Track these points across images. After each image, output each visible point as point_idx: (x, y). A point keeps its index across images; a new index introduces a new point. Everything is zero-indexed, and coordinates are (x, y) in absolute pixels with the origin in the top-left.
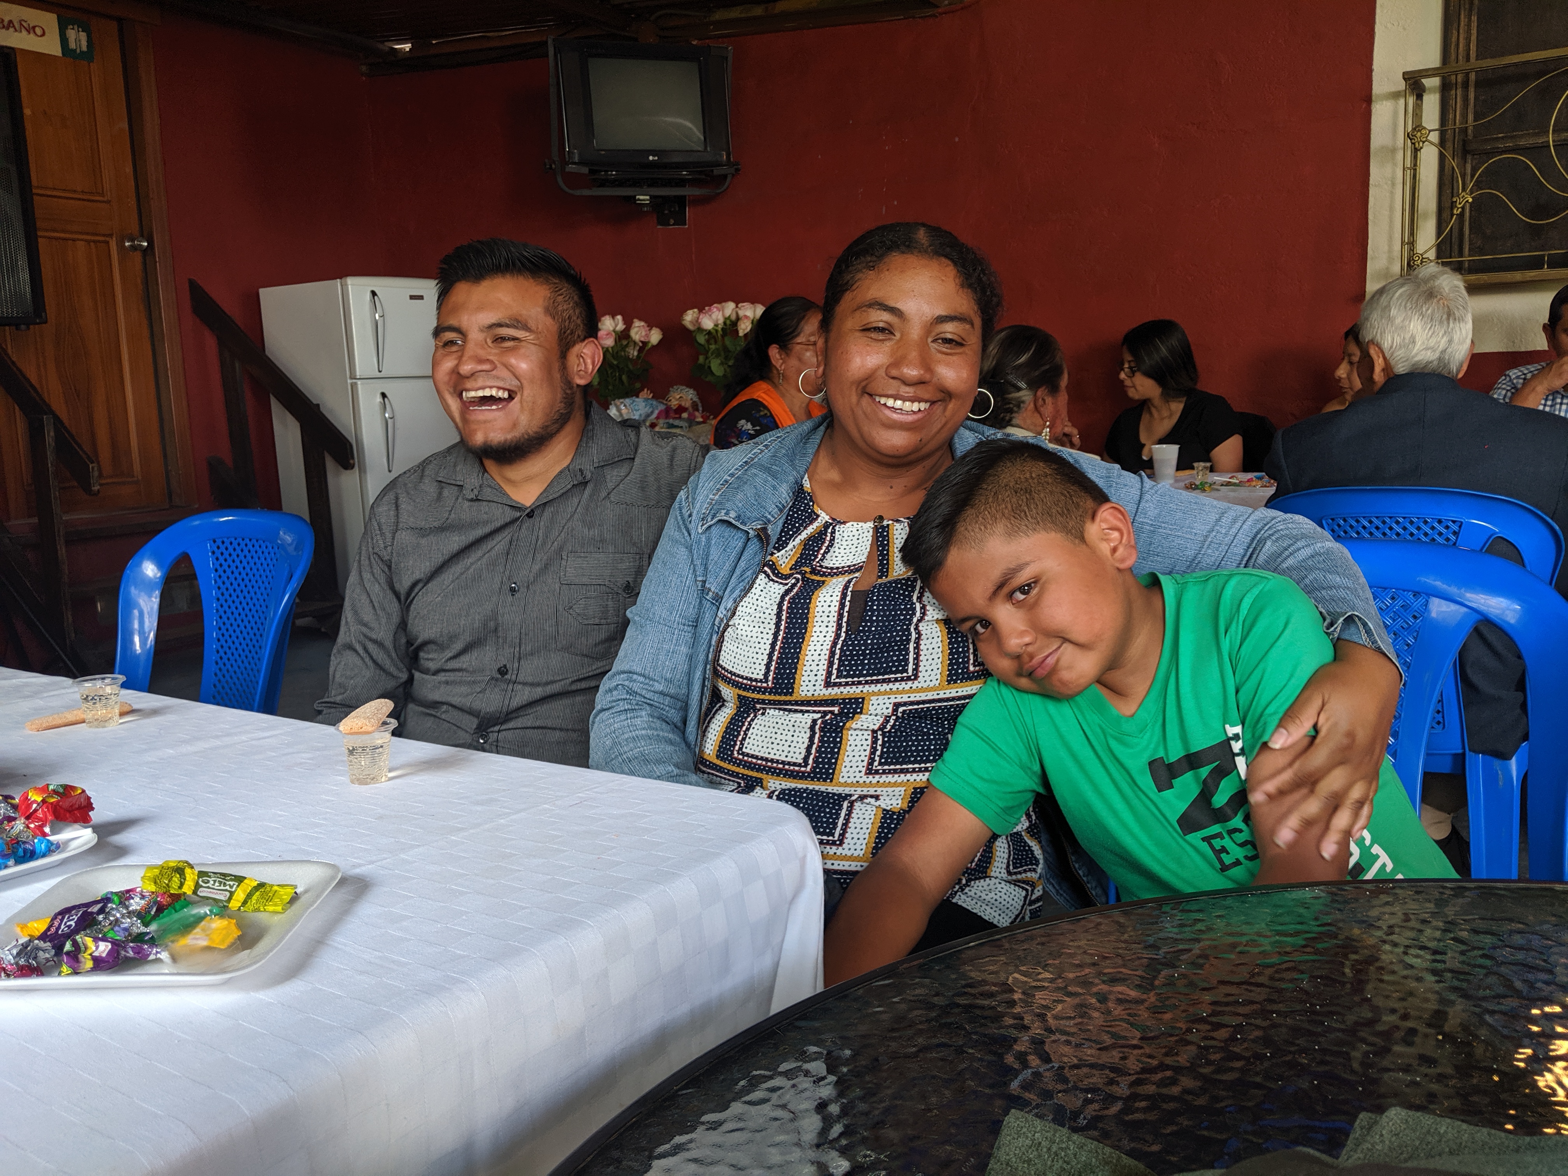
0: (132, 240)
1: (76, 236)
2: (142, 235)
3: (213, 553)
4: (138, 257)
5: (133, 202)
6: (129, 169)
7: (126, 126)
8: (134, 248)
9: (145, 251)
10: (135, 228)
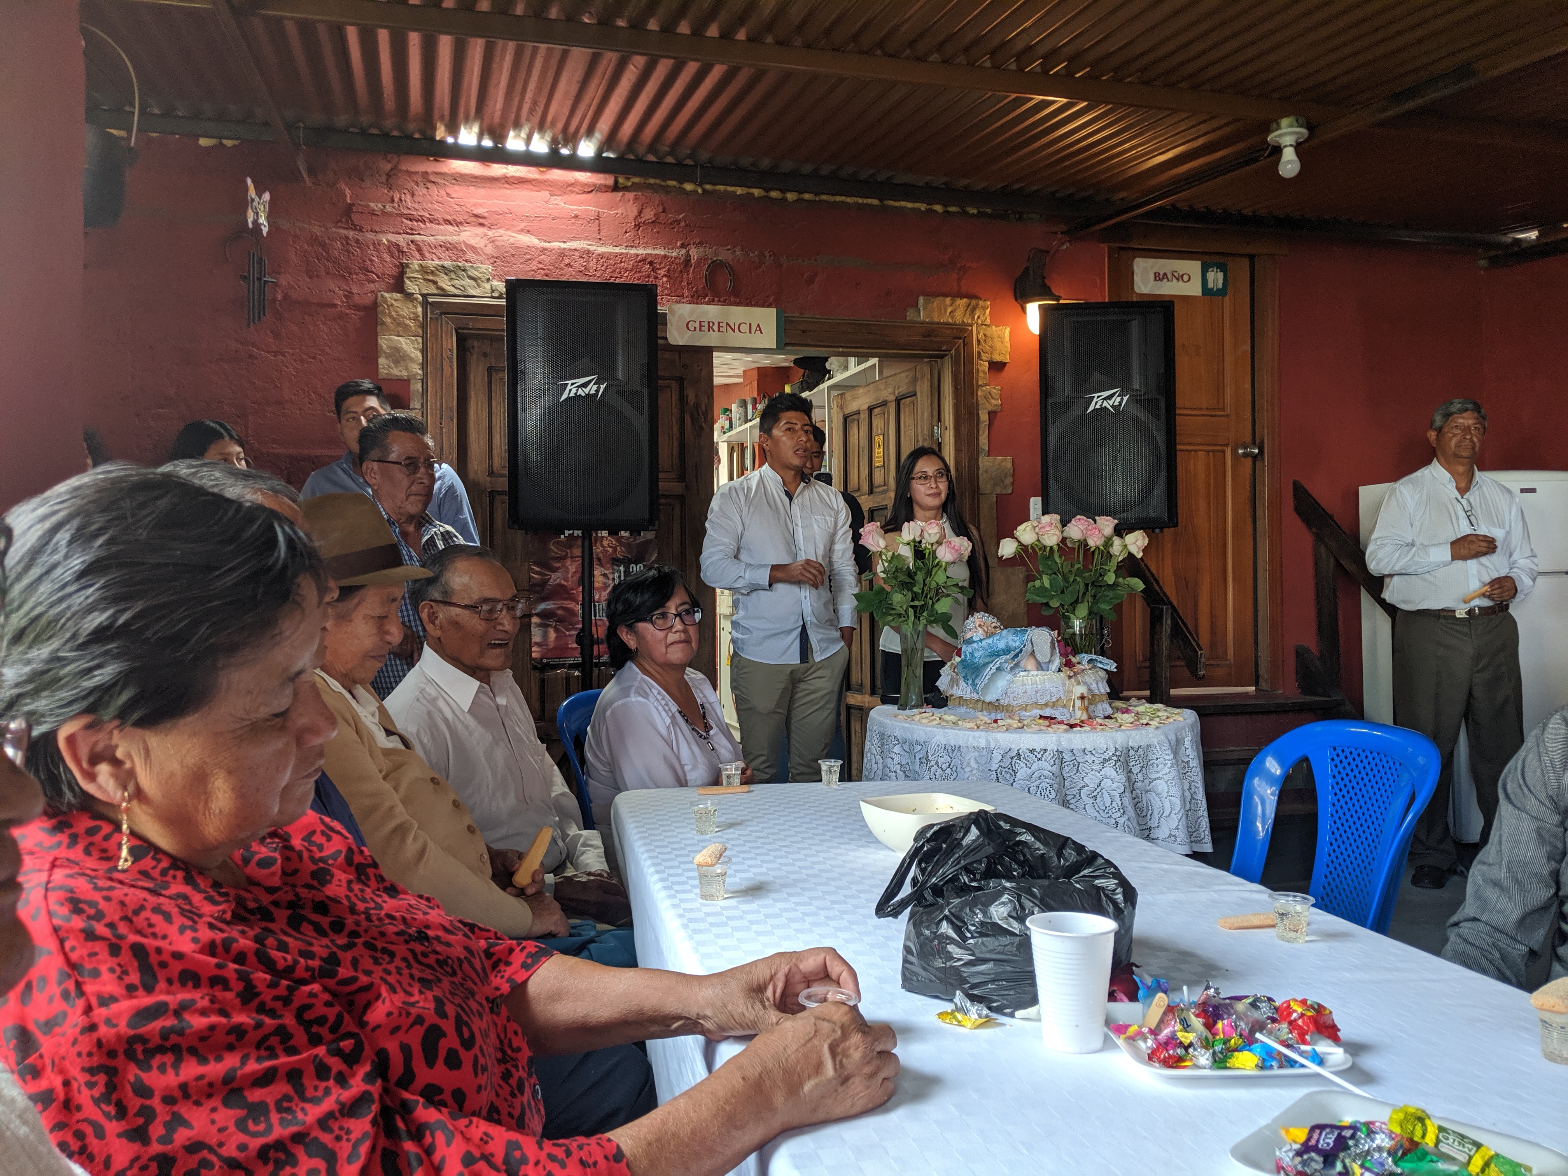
0: (1245, 448)
1: (1197, 448)
2: (1254, 443)
3: (1333, 759)
4: (1249, 462)
5: (1248, 415)
6: (1248, 386)
7: (1249, 349)
8: (1245, 455)
9: (1255, 457)
10: (1248, 438)
